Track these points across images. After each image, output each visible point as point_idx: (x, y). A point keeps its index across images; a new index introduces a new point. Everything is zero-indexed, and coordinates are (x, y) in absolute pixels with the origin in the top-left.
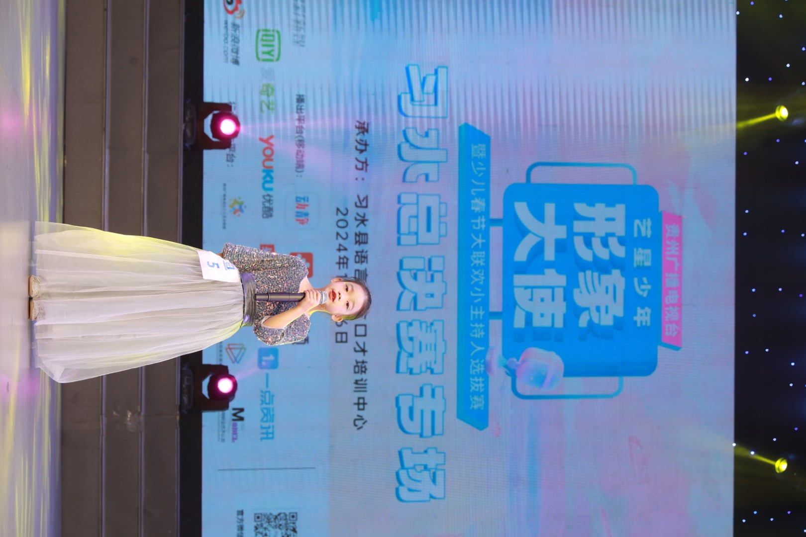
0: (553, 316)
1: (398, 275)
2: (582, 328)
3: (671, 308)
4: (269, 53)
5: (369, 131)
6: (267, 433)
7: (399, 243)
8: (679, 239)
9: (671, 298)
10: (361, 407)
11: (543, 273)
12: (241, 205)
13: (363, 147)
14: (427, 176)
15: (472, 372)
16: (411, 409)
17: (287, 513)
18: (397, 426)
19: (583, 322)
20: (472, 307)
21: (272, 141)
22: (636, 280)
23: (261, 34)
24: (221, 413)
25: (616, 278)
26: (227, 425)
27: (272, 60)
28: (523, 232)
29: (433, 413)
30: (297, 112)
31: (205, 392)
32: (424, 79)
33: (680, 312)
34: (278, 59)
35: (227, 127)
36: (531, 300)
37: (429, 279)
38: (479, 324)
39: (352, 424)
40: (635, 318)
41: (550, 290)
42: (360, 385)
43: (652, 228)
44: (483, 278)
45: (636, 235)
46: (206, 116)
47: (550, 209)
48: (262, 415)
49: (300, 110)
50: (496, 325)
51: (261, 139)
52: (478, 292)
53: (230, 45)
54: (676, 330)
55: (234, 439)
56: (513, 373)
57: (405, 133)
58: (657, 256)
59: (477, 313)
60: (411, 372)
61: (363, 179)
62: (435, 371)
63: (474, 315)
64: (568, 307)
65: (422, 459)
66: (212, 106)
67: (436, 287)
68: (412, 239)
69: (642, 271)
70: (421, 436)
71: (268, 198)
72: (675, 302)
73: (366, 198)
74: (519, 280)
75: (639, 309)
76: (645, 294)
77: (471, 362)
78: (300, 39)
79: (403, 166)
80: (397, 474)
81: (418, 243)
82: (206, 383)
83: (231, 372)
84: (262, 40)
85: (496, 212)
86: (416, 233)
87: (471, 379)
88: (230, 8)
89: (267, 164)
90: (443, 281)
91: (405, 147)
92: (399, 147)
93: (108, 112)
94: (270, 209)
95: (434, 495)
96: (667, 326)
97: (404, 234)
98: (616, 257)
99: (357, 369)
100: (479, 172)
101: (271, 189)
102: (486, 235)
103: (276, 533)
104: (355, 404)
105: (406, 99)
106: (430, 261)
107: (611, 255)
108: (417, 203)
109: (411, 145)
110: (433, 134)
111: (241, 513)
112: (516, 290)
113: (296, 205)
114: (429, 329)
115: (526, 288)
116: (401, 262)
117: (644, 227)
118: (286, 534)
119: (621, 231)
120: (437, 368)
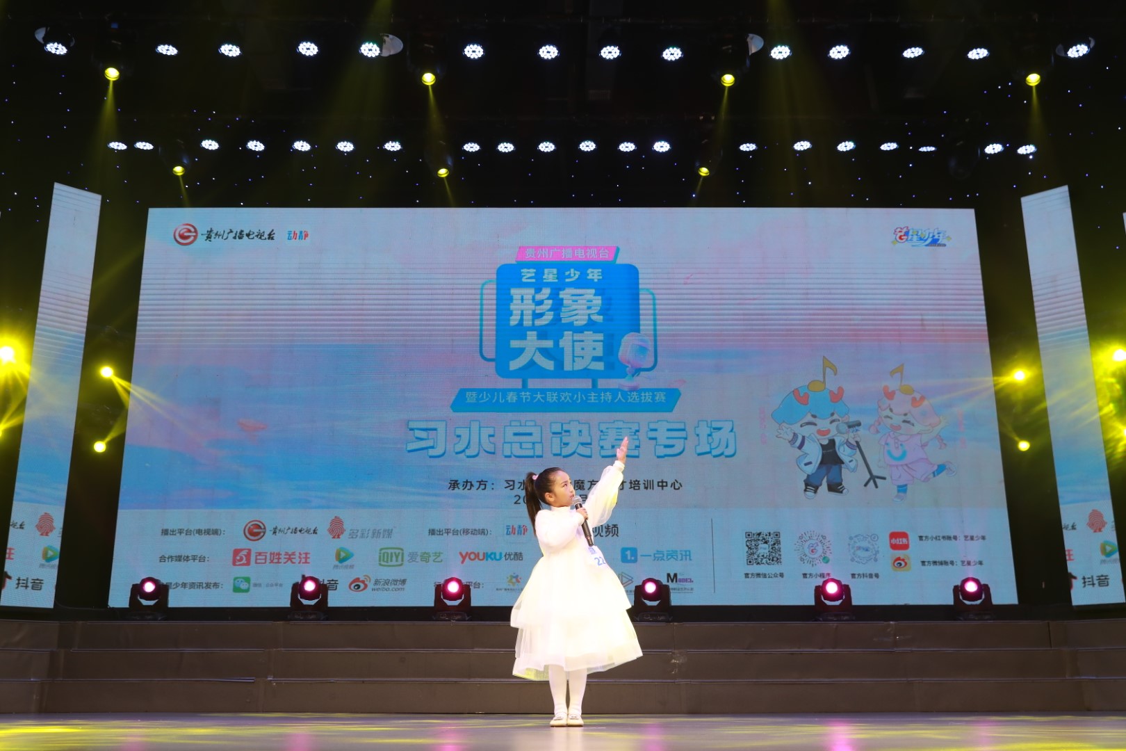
0: (594, 341)
1: (564, 457)
2: (604, 320)
3: (588, 254)
4: (397, 557)
5: (456, 479)
6: (686, 555)
7: (541, 457)
8: (537, 248)
9: (580, 254)
10: (665, 484)
11: (563, 348)
12: (512, 577)
13: (469, 484)
14: (490, 436)
15: (637, 400)
16: (666, 446)
17: (746, 539)
18: (678, 457)
19: (599, 318)
20: (589, 401)
21: (464, 554)
22: (567, 280)
23: (383, 563)
24: (671, 591)
25: (565, 294)
26: (680, 587)
27: (403, 554)
28: (532, 363)
29: (668, 430)
30: (442, 534)
31: (655, 603)
32: (417, 438)
33: (590, 248)
34: (402, 550)
35: (453, 588)
36: (583, 357)
37: (568, 434)
38: (601, 396)
39: (677, 491)
40: (596, 280)
41: (575, 343)
42: (648, 485)
43: (529, 268)
44: (567, 394)
45: (534, 280)
46: (446, 604)
47: (515, 344)
48: (672, 559)
49: (440, 532)
50: (602, 383)
51: (463, 562)
52: (577, 397)
53: (391, 587)
54: (604, 250)
55: (691, 581)
56: (638, 371)
57: (457, 453)
58: (550, 266)
59: (593, 398)
60: (638, 447)
61: (493, 484)
62: (637, 429)
63: (595, 400)
64: (587, 331)
65: (704, 438)
66: (438, 600)
67: (574, 428)
68: (538, 446)
69: (561, 276)
70: (686, 439)
71: (507, 556)
72: (583, 251)
73: (507, 481)
74: (568, 366)
75: (589, 277)
76: (578, 273)
77: (630, 402)
78: (387, 533)
79: (482, 454)
80: (715, 456)
81: (541, 442)
82: (649, 603)
83: (640, 584)
84: (387, 562)
85: (517, 383)
86: (534, 443)
87: (643, 401)
88: (362, 586)
89: (481, 557)
90: (569, 423)
91: (468, 452)
92: (468, 457)
93: (442, 679)
94: (516, 554)
95: (730, 429)
96: (601, 257)
97: (534, 452)
98: (550, 294)
99: (636, 488)
100: (487, 396)
101: (501, 554)
102: (534, 391)
103: (761, 548)
104: (663, 489)
105: (431, 452)
106: (554, 433)
107: (548, 299)
108: (511, 443)
109: (467, 448)
110: (458, 433)
111: (747, 575)
112: (575, 369)
113: (512, 535)
114: (605, 434)
115: (574, 361)
116: (555, 455)
117: (528, 274)
118: (762, 541)
119: (532, 291)
120: (635, 427)
